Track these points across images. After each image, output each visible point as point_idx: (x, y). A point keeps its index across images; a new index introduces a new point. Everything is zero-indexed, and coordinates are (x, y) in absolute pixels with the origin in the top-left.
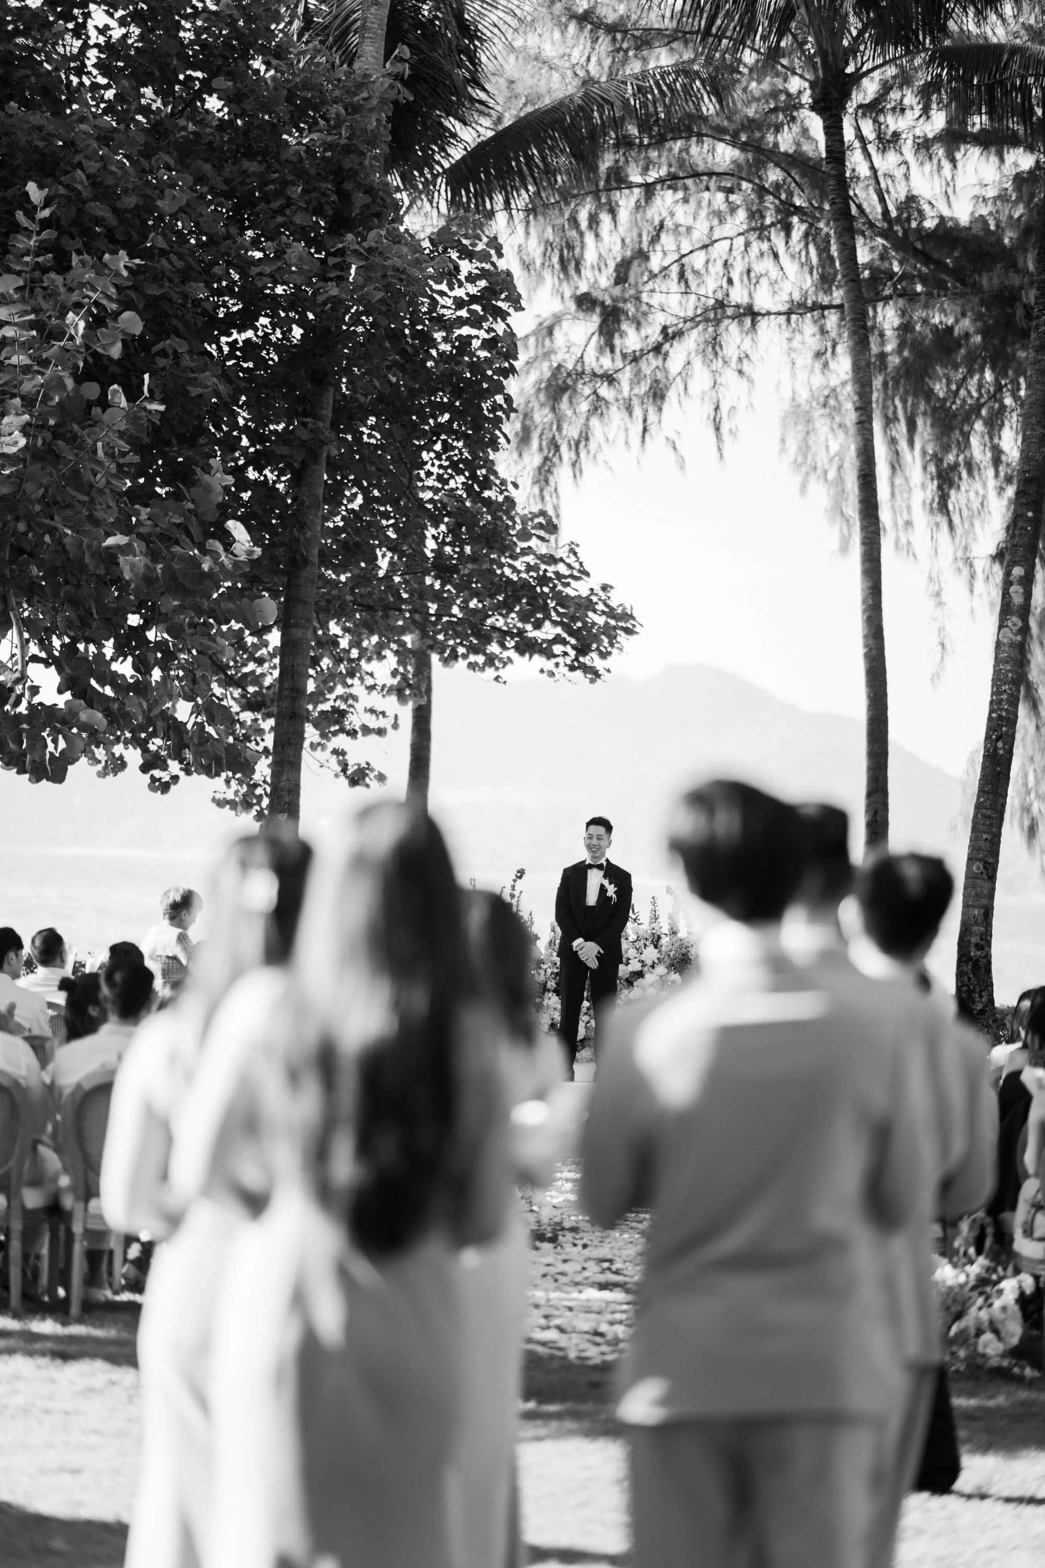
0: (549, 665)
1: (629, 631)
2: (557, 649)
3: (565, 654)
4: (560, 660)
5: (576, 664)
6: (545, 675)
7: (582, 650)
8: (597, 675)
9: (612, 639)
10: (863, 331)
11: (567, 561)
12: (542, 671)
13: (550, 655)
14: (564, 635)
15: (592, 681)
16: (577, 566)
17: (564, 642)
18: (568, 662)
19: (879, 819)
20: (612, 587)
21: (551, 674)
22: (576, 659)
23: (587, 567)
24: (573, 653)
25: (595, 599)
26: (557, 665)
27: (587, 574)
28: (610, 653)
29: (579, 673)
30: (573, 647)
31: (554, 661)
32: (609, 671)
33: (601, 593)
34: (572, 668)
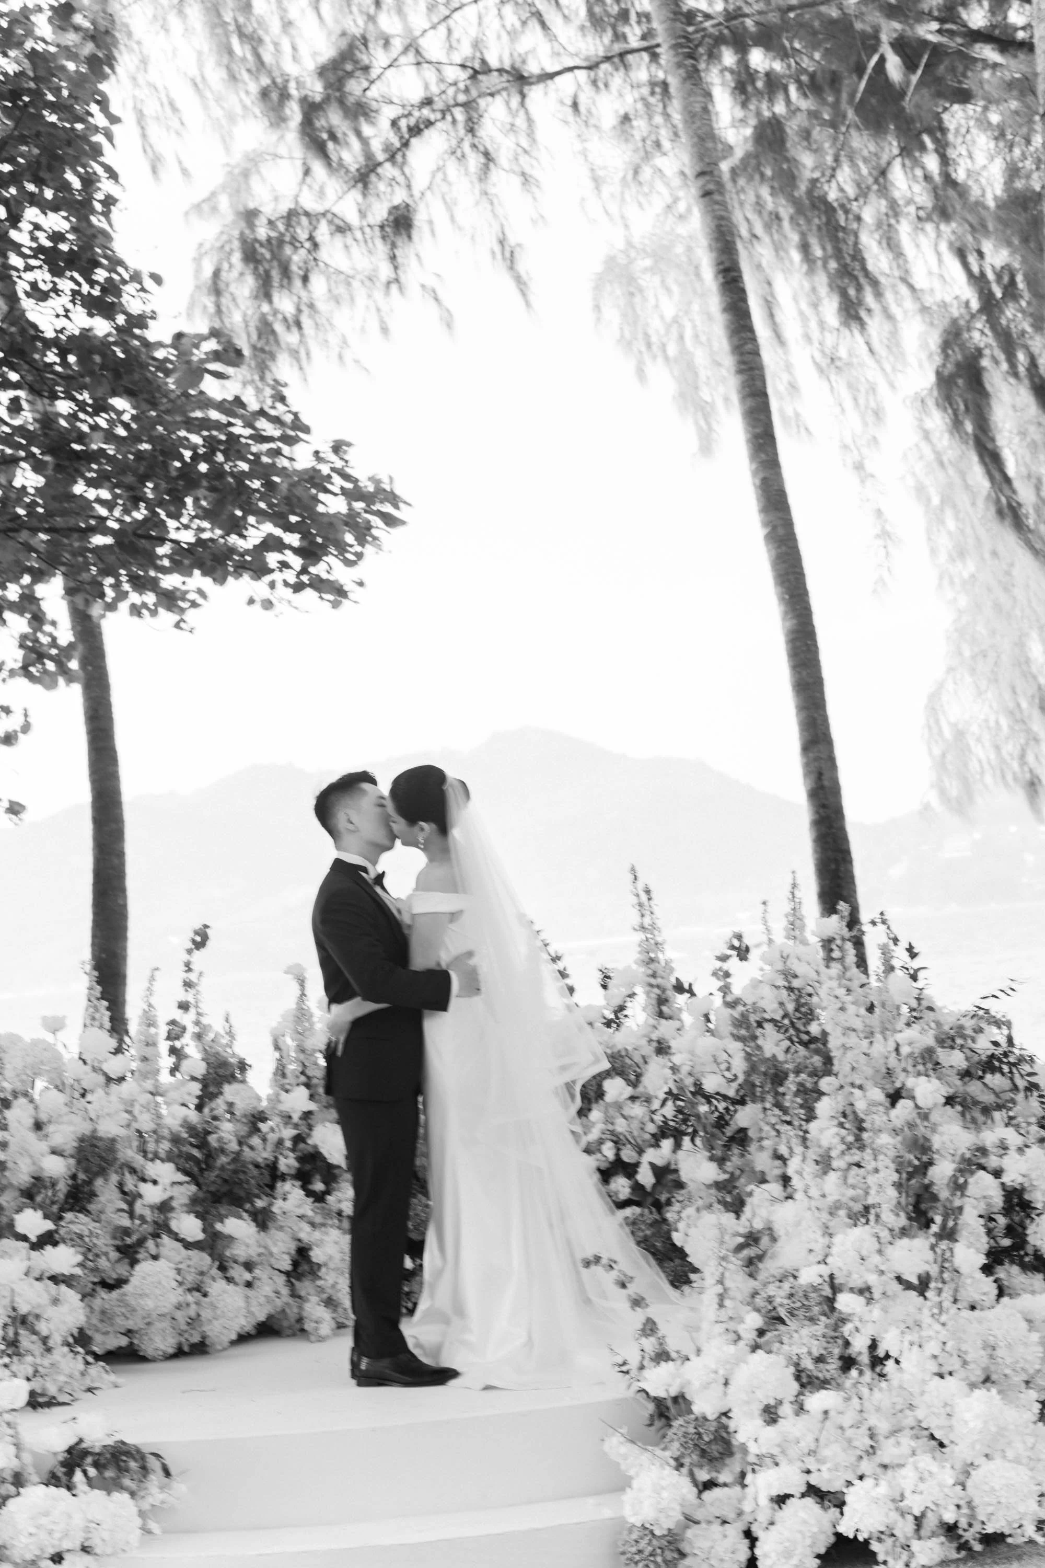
0: (260, 588)
1: (390, 521)
2: (272, 559)
3: (284, 565)
4: (277, 576)
5: (305, 578)
6: (257, 607)
7: (310, 553)
8: (340, 592)
9: (363, 533)
10: (690, 62)
11: (272, 412)
12: (251, 601)
13: (260, 570)
14: (278, 532)
15: (335, 605)
16: (288, 418)
17: (279, 545)
18: (292, 579)
19: (826, 783)
20: (349, 445)
21: (268, 604)
22: (304, 571)
23: (305, 419)
24: (296, 562)
25: (325, 469)
26: (272, 585)
27: (306, 430)
28: (359, 556)
29: (309, 594)
30: (297, 551)
31: (267, 579)
32: (361, 584)
33: (332, 457)
34: (298, 587)
